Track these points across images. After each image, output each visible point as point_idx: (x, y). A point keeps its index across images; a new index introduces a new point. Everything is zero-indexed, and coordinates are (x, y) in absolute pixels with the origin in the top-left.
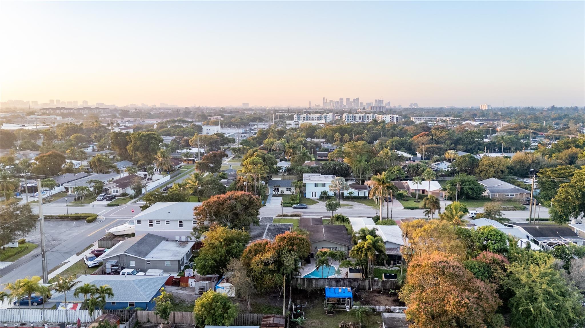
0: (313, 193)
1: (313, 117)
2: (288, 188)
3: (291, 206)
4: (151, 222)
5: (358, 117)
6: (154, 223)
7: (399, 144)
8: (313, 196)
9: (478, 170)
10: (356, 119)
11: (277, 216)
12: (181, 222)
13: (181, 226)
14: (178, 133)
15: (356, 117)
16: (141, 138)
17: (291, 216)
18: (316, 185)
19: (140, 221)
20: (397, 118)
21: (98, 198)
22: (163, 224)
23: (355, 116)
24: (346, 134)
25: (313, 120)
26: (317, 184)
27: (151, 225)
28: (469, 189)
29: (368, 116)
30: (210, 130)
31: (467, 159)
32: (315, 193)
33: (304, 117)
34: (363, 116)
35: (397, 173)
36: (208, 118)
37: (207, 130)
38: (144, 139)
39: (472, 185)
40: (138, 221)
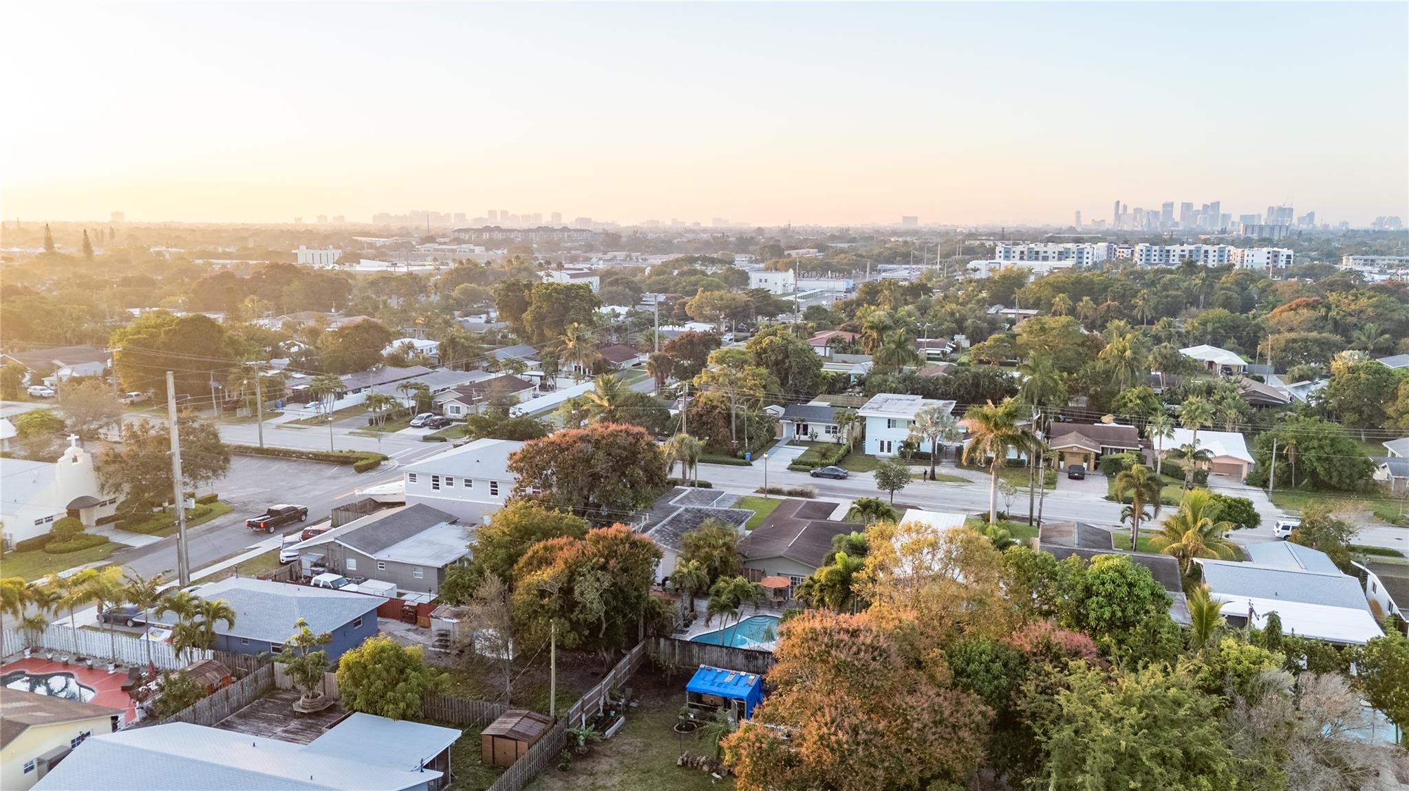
0: (882, 443)
1: (1045, 252)
2: (828, 427)
3: (808, 471)
4: (436, 479)
5: (1178, 252)
6: (442, 482)
7: (1222, 327)
8: (882, 450)
9: (1395, 408)
10: (1172, 258)
11: (757, 492)
12: (494, 484)
13: (494, 493)
14: (684, 287)
15: (1172, 253)
16: (550, 295)
17: (790, 493)
18: (891, 423)
19: (415, 475)
20: (1289, 257)
21: (414, 422)
22: (459, 485)
23: (1168, 251)
24: (1085, 298)
25: (1045, 258)
26: (894, 421)
27: (436, 487)
28: (1319, 459)
29: (1206, 252)
30: (766, 281)
31: (1363, 375)
32: (889, 444)
33: (1022, 252)
34: (1191, 251)
35: (1137, 405)
36: (786, 253)
37: (761, 281)
38: (556, 299)
39: (1327, 449)
40: (411, 475)
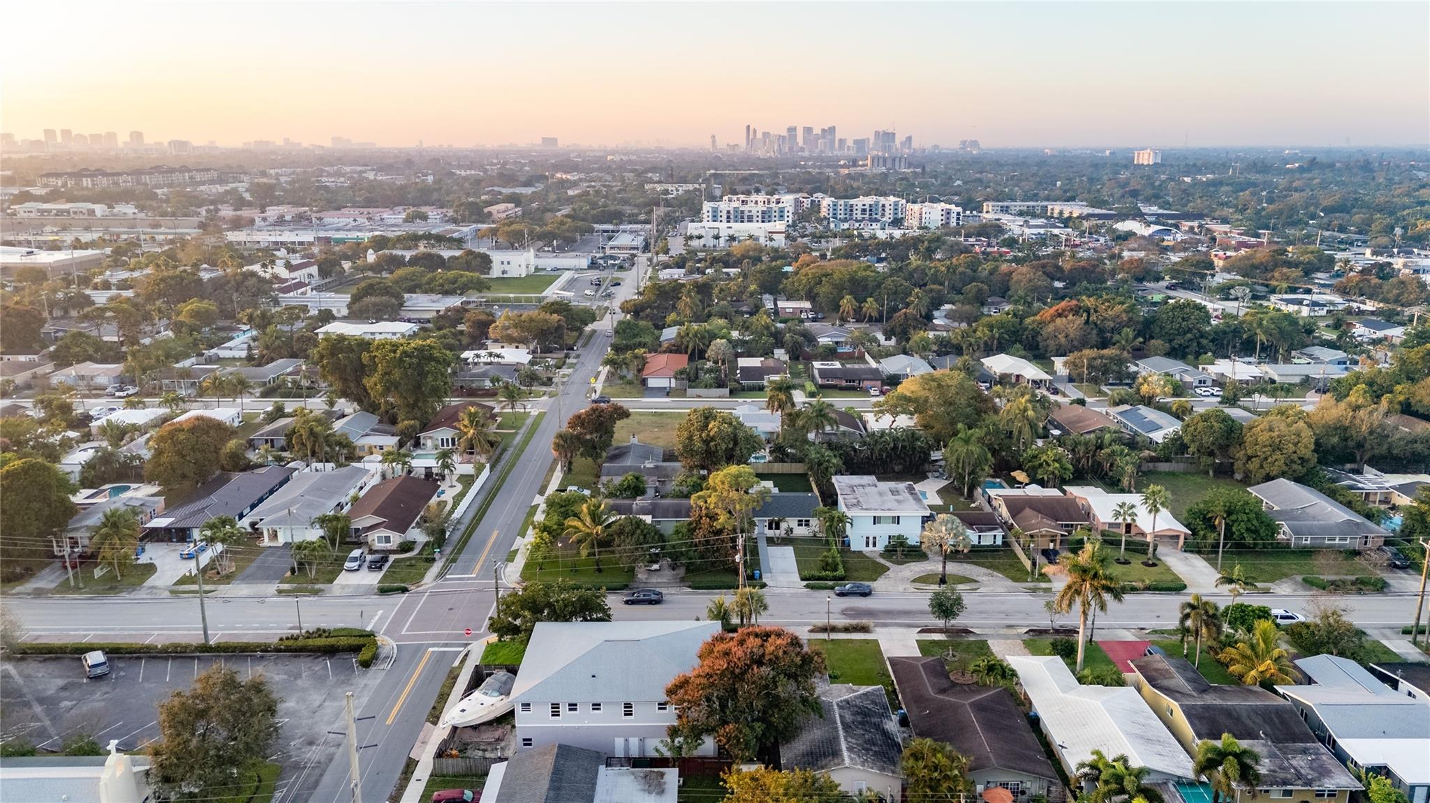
0: (868, 538)
1: (750, 211)
3: (832, 588)
4: (555, 706)
6: (564, 709)
8: (867, 545)
9: (1243, 452)
10: (855, 212)
11: (811, 631)
12: (628, 706)
13: (628, 714)
15: (855, 208)
17: (846, 630)
18: (876, 520)
19: (529, 705)
20: (958, 214)
21: (347, 565)
22: (584, 711)
23: (852, 206)
24: (869, 300)
25: (750, 219)
26: (880, 518)
27: (556, 714)
28: (1248, 530)
29: (883, 206)
30: (509, 263)
31: (1215, 424)
32: (875, 539)
33: (728, 212)
34: (870, 205)
35: (1056, 468)
37: (503, 263)
38: (408, 364)
40: (523, 705)
